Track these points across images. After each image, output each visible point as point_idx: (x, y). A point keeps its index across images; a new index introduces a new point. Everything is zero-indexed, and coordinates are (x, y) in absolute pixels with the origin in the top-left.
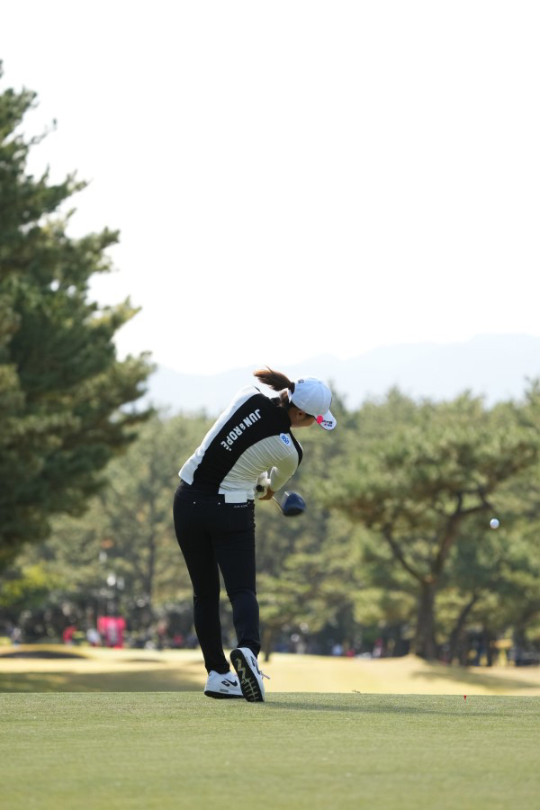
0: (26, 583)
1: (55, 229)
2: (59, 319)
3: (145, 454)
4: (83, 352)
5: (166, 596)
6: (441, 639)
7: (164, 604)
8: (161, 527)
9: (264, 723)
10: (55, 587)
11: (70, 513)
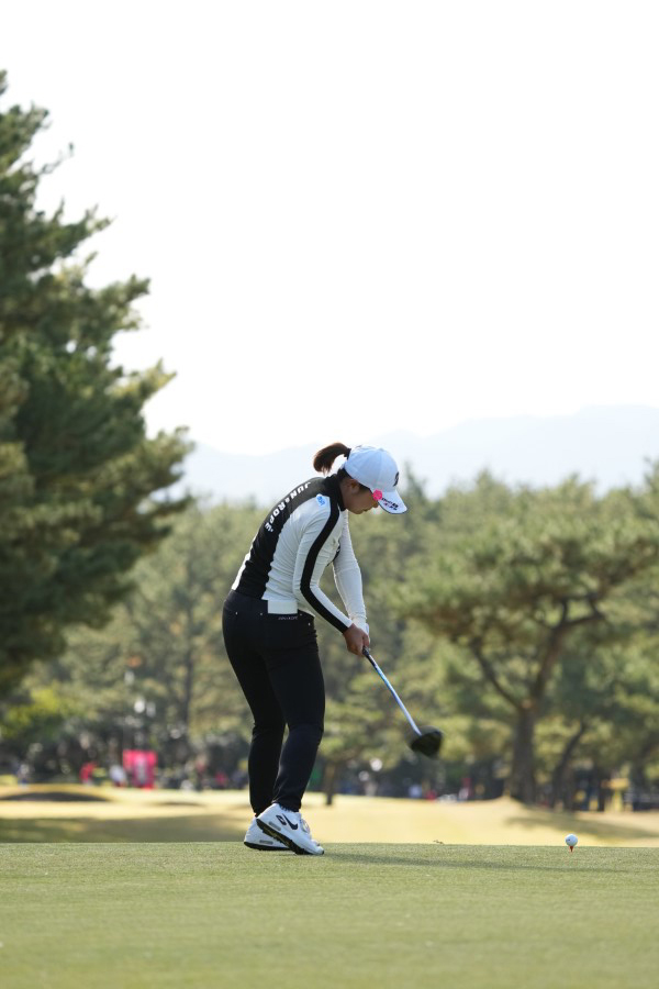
0: (34, 709)
1: (71, 277)
2: (76, 386)
3: (180, 551)
4: (106, 427)
5: (207, 726)
6: (542, 778)
7: (204, 736)
8: (200, 641)
9: (326, 881)
10: (71, 714)
11: (89, 624)
